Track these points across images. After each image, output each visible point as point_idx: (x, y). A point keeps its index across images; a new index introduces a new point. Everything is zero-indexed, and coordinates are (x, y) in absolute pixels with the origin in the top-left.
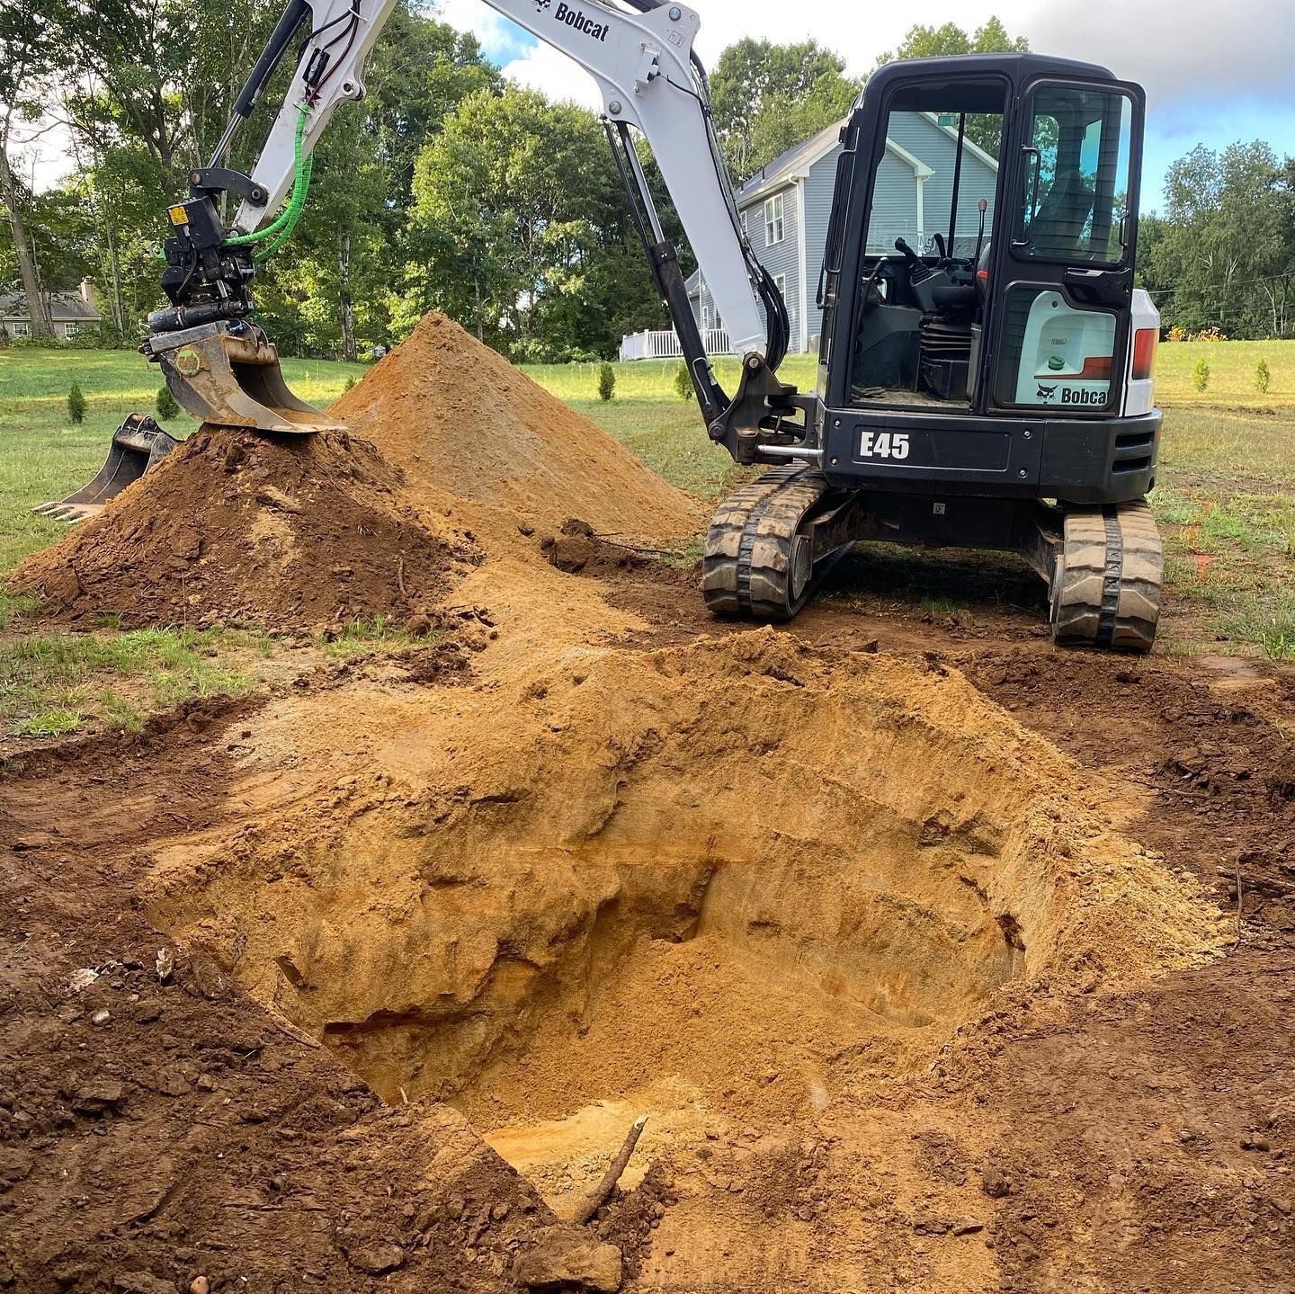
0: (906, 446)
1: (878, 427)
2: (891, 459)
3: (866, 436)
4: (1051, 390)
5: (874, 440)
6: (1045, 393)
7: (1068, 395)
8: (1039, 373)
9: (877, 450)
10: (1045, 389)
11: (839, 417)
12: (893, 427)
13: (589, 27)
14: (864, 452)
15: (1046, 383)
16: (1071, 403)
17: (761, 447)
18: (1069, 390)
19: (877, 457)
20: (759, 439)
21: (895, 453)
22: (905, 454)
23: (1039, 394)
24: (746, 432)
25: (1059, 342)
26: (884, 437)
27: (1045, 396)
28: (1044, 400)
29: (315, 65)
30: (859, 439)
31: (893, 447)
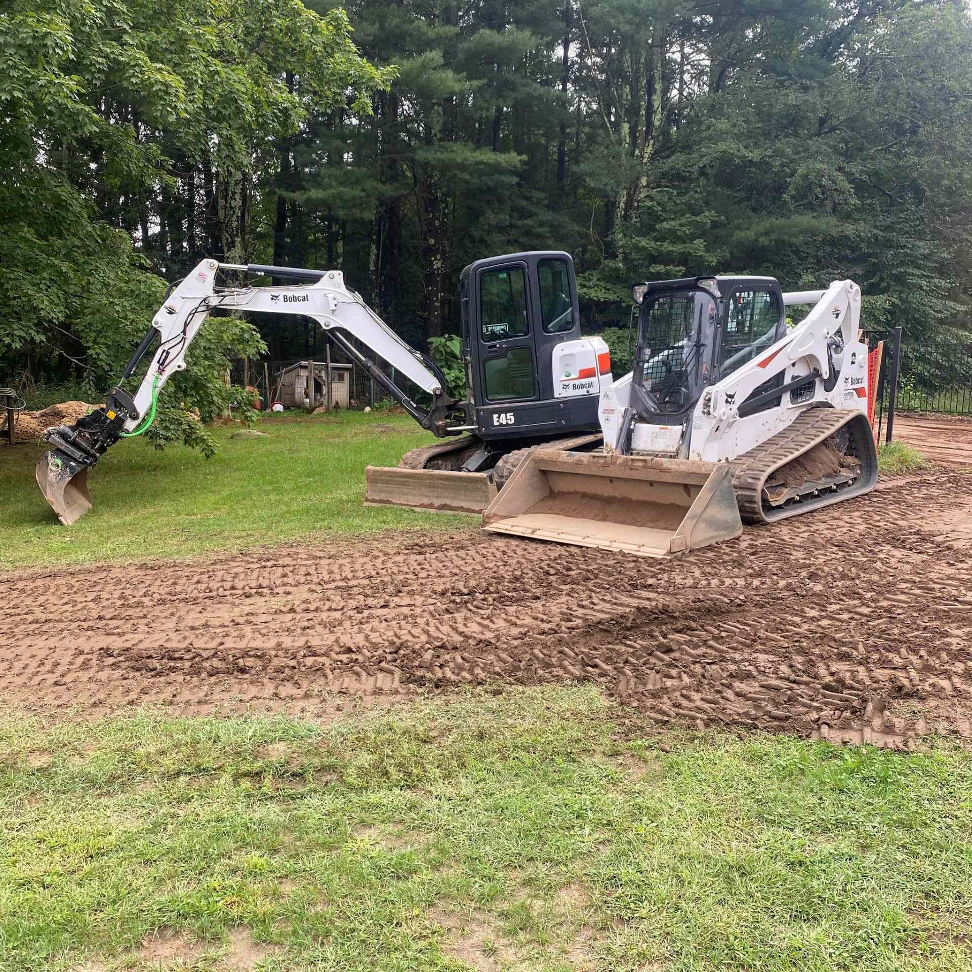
0: (513, 418)
1: (499, 412)
2: (507, 424)
3: (495, 416)
4: (568, 386)
5: (499, 417)
7: (575, 387)
8: (562, 379)
9: (501, 421)
10: (565, 385)
11: (482, 410)
12: (506, 411)
13: (299, 299)
14: (496, 423)
15: (566, 383)
16: (577, 390)
17: (449, 429)
18: (575, 384)
19: (501, 424)
20: (446, 425)
21: (509, 422)
22: (513, 421)
23: (564, 388)
24: (440, 423)
25: (567, 365)
26: (503, 416)
29: (163, 357)
30: (492, 418)
31: (507, 419)
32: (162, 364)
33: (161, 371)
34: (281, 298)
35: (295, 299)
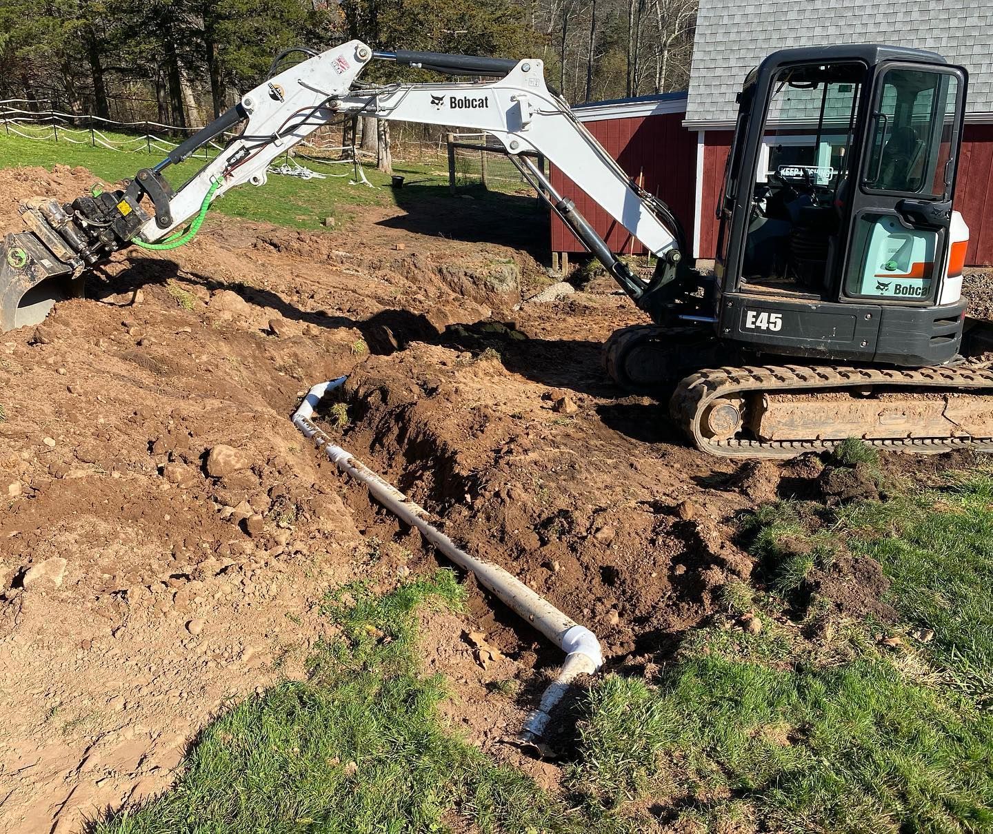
0: (779, 322)
1: (760, 307)
2: (768, 330)
3: (751, 314)
4: (887, 285)
5: (756, 317)
6: (882, 287)
7: (899, 289)
8: (878, 273)
9: (758, 324)
10: (883, 284)
12: (770, 308)
13: (475, 103)
14: (749, 325)
15: (883, 280)
16: (901, 295)
17: (680, 316)
18: (900, 286)
19: (758, 328)
21: (772, 327)
22: (778, 328)
23: (878, 288)
26: (764, 316)
27: (882, 290)
28: (881, 292)
29: (238, 156)
30: (745, 316)
31: (771, 322)
32: (234, 164)
33: (227, 173)
34: (447, 101)
35: (467, 103)
